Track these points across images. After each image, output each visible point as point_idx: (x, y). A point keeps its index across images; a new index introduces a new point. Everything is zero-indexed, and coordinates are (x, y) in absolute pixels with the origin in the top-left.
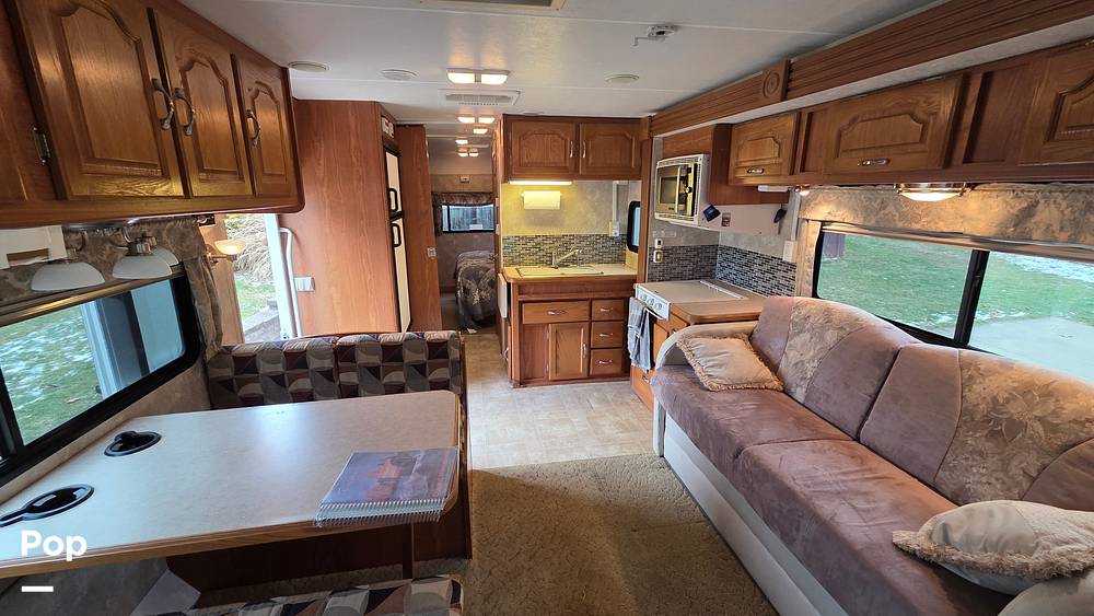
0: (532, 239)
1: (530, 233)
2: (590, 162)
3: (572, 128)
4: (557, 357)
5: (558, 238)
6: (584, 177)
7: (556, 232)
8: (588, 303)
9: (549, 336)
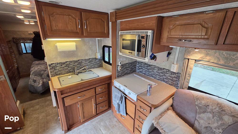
0: (64, 63)
1: (63, 61)
2: (88, 29)
3: (78, 13)
4: (83, 113)
5: (76, 61)
6: (86, 37)
7: (75, 59)
8: (94, 89)
9: (79, 106)
